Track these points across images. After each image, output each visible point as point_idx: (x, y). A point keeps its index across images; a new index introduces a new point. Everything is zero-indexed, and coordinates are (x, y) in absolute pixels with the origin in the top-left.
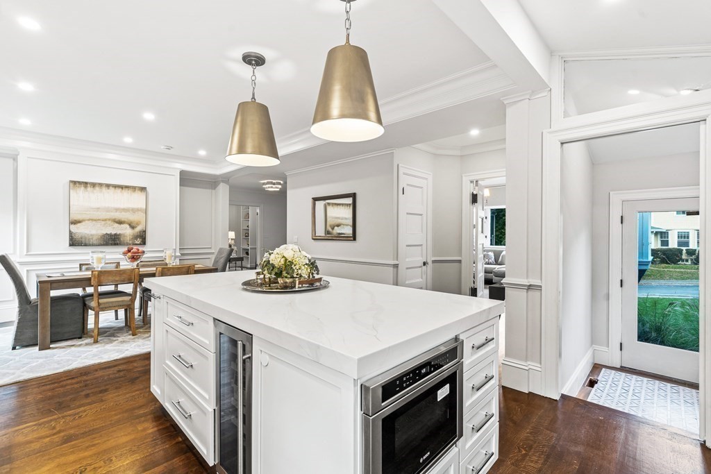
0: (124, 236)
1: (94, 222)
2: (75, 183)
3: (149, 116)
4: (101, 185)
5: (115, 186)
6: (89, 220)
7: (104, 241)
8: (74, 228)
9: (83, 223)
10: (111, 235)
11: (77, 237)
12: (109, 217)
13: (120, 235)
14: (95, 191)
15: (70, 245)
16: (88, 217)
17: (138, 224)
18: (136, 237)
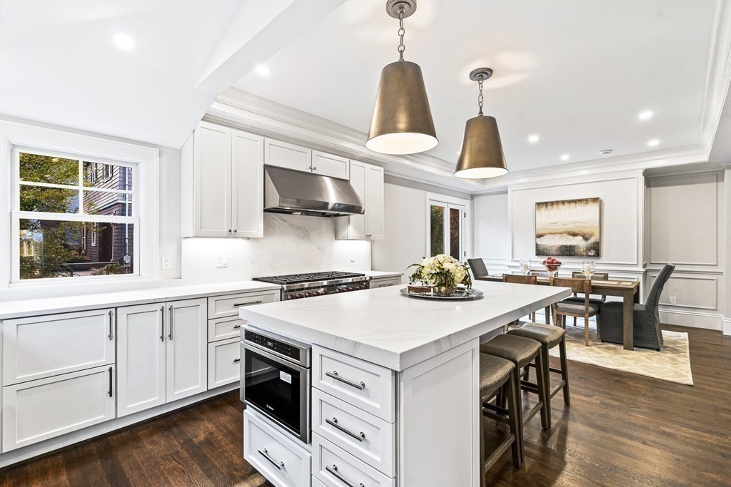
0: (578, 248)
1: (553, 236)
2: (539, 204)
3: (534, 139)
4: (557, 202)
5: (569, 202)
6: (549, 234)
7: (561, 252)
8: (540, 241)
9: (545, 237)
10: (566, 246)
11: (541, 248)
12: (564, 230)
13: (574, 246)
14: (553, 209)
15: (537, 255)
16: (548, 231)
17: (591, 235)
18: (589, 249)
